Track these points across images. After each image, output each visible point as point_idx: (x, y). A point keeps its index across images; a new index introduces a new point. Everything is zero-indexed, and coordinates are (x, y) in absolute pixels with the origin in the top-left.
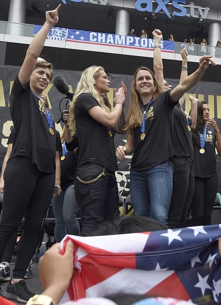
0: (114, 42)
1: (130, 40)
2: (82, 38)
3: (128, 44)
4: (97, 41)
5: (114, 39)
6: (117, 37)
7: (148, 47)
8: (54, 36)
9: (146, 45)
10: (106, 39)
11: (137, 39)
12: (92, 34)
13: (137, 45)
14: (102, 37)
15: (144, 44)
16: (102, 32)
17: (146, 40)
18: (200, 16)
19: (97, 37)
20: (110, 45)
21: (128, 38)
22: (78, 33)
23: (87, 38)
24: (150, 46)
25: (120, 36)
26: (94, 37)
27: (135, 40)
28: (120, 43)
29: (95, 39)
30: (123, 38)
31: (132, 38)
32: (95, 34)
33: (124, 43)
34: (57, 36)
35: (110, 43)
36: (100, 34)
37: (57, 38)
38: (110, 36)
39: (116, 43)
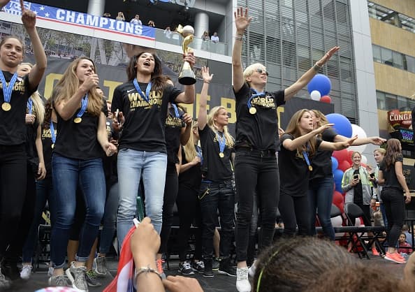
0: (85, 22)
1: (104, 21)
2: (47, 15)
3: (101, 25)
4: (65, 20)
5: (85, 19)
6: (89, 17)
7: (125, 31)
8: (12, 10)
9: (122, 29)
10: (76, 18)
11: (113, 21)
12: (59, 11)
13: (112, 27)
14: (71, 15)
15: (120, 28)
16: (72, 9)
17: (123, 23)
18: (186, 4)
19: (65, 15)
20: (80, 25)
21: (102, 19)
22: (42, 8)
23: (53, 16)
24: (127, 31)
25: (93, 17)
26: (61, 15)
27: (109, 22)
28: (92, 24)
29: (63, 18)
30: (96, 18)
31: (106, 19)
32: (63, 11)
33: (96, 24)
34: (17, 9)
35: (80, 23)
36: (69, 12)
37: (16, 11)
38: (81, 15)
39: (88, 23)
